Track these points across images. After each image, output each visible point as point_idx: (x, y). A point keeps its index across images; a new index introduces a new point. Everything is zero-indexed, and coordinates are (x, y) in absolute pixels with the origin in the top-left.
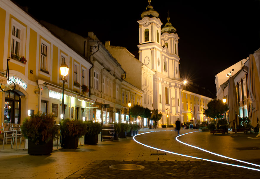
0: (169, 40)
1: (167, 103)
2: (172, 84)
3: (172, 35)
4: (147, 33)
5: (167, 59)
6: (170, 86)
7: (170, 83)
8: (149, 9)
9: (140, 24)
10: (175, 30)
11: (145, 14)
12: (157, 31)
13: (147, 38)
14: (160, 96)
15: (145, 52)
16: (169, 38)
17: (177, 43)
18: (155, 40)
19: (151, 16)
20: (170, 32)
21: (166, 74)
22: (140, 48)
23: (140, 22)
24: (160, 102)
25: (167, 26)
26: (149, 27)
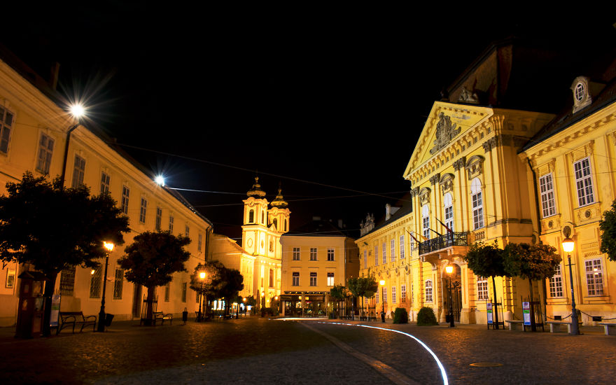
0: (279, 216)
1: (271, 286)
2: (278, 265)
3: (282, 211)
4: (252, 214)
5: (274, 238)
6: (276, 267)
7: (276, 264)
8: (255, 189)
9: (246, 203)
10: (286, 204)
11: (249, 193)
12: (263, 211)
13: (251, 220)
14: (262, 279)
15: (248, 233)
16: (278, 214)
17: (288, 219)
18: (260, 222)
19: (257, 197)
20: (280, 207)
21: (271, 255)
22: (244, 228)
23: (246, 202)
24: (262, 286)
25: (278, 200)
26: (254, 208)
